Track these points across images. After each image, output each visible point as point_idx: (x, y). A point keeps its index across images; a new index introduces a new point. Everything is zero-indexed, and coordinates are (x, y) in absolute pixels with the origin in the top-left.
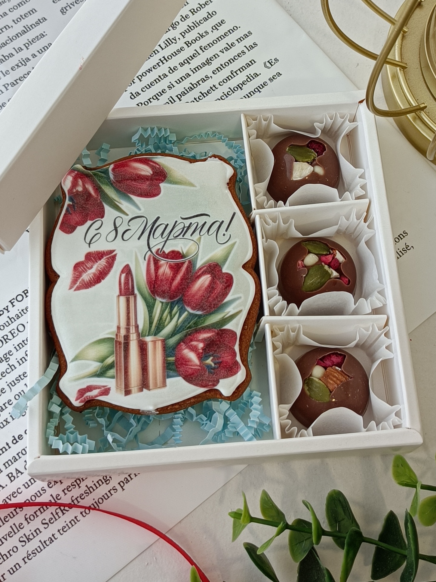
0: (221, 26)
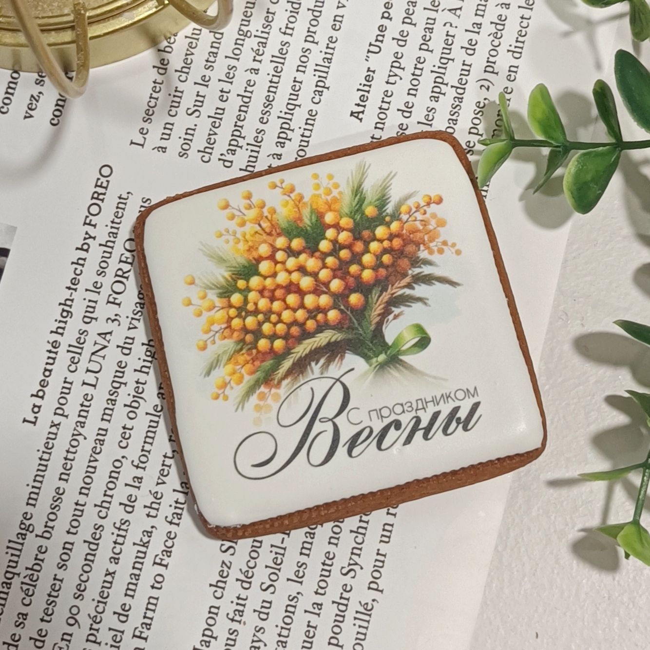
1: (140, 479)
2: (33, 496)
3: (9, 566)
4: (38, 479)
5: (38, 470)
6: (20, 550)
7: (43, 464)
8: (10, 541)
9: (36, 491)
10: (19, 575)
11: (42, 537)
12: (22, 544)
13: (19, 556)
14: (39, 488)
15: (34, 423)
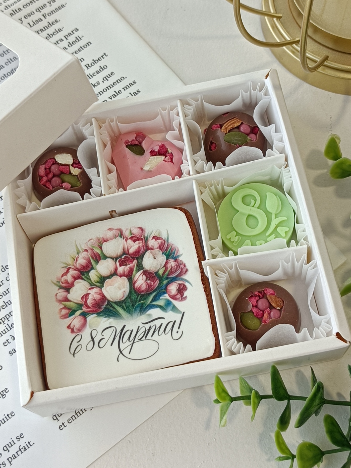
0: (111, 78)
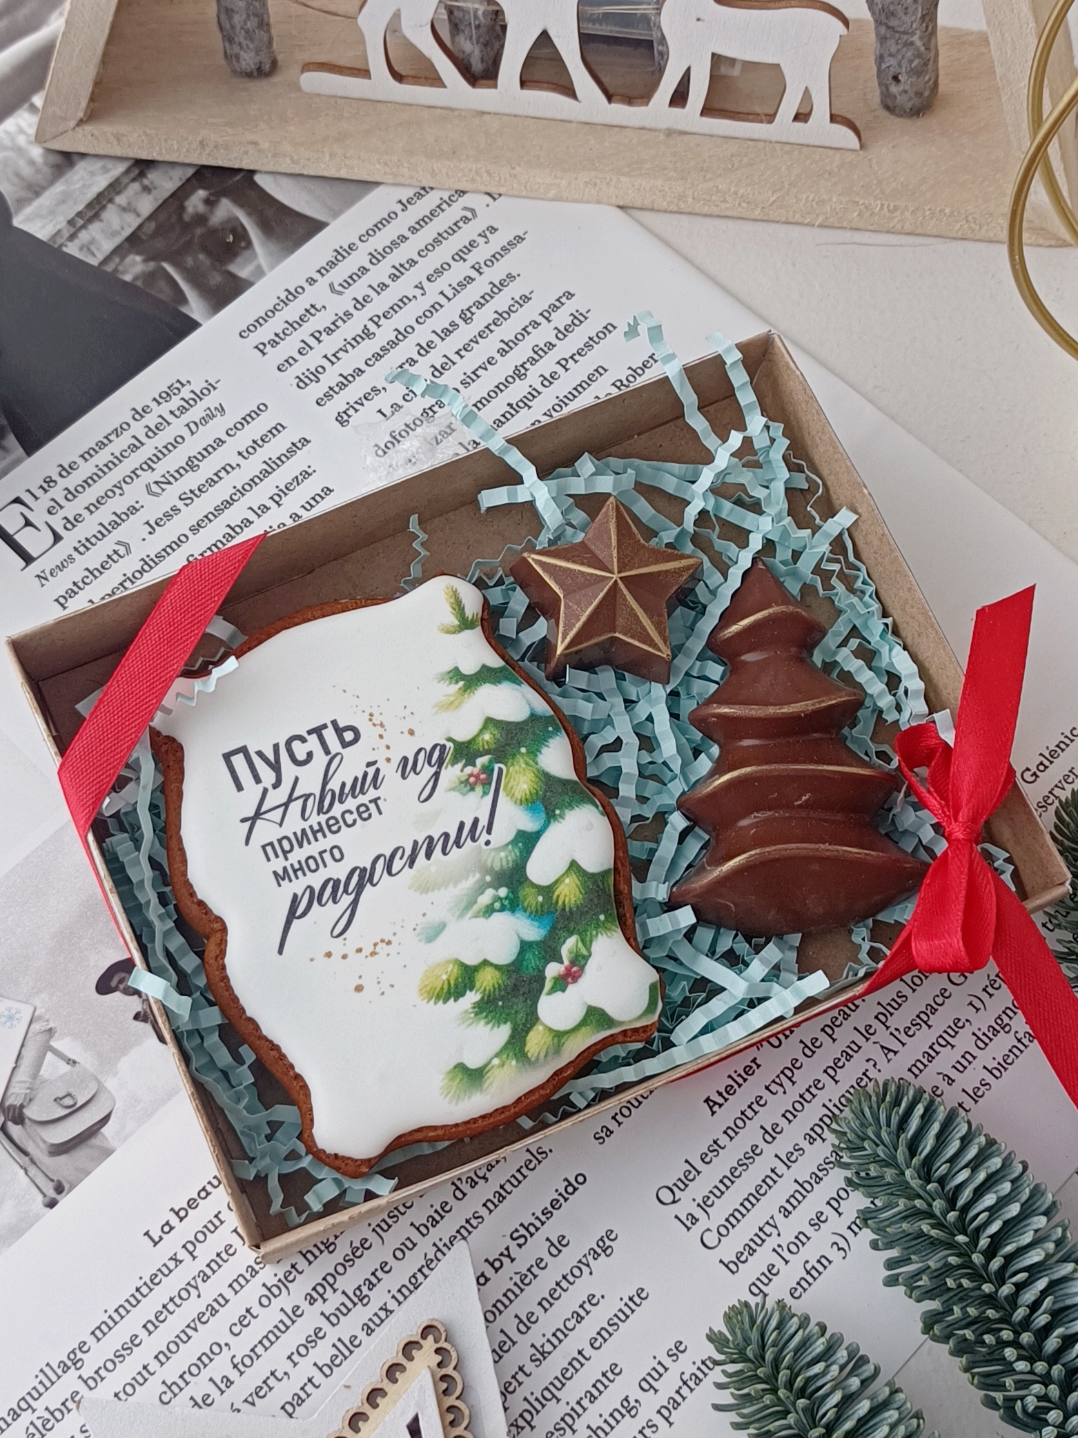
1: (229, 1383)
2: (104, 1328)
3: (29, 1393)
4: (122, 1311)
5: (127, 1301)
6: (53, 1383)
7: (137, 1297)
8: (48, 1365)
9: (111, 1324)
10: (34, 1411)
11: (85, 1382)
12: (59, 1377)
13: (47, 1389)
14: (116, 1323)
15: (156, 1244)
